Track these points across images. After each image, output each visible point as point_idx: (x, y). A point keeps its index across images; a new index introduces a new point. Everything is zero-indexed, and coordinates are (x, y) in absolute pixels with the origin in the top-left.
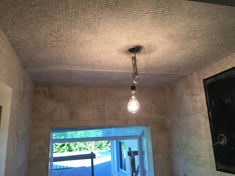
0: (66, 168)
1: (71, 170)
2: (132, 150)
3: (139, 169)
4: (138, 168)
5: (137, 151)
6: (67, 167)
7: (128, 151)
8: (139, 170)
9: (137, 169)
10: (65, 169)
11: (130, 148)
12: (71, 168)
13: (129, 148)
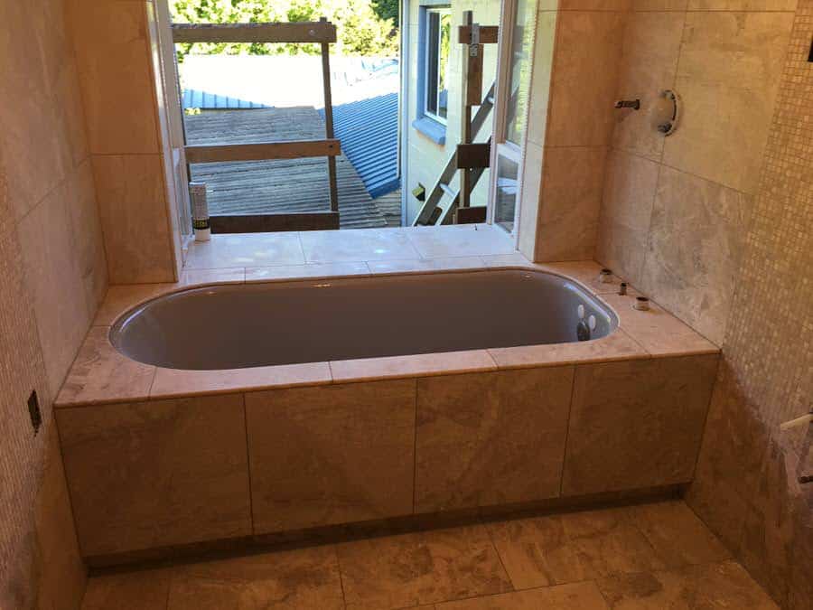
0: (248, 106)
1: (263, 113)
2: (475, 21)
3: (492, 97)
4: (491, 94)
5: (497, 27)
6: (251, 103)
7: (461, 24)
8: (492, 100)
9: (487, 99)
10: (245, 111)
11: (470, 14)
12: (263, 108)
13: (464, 13)
